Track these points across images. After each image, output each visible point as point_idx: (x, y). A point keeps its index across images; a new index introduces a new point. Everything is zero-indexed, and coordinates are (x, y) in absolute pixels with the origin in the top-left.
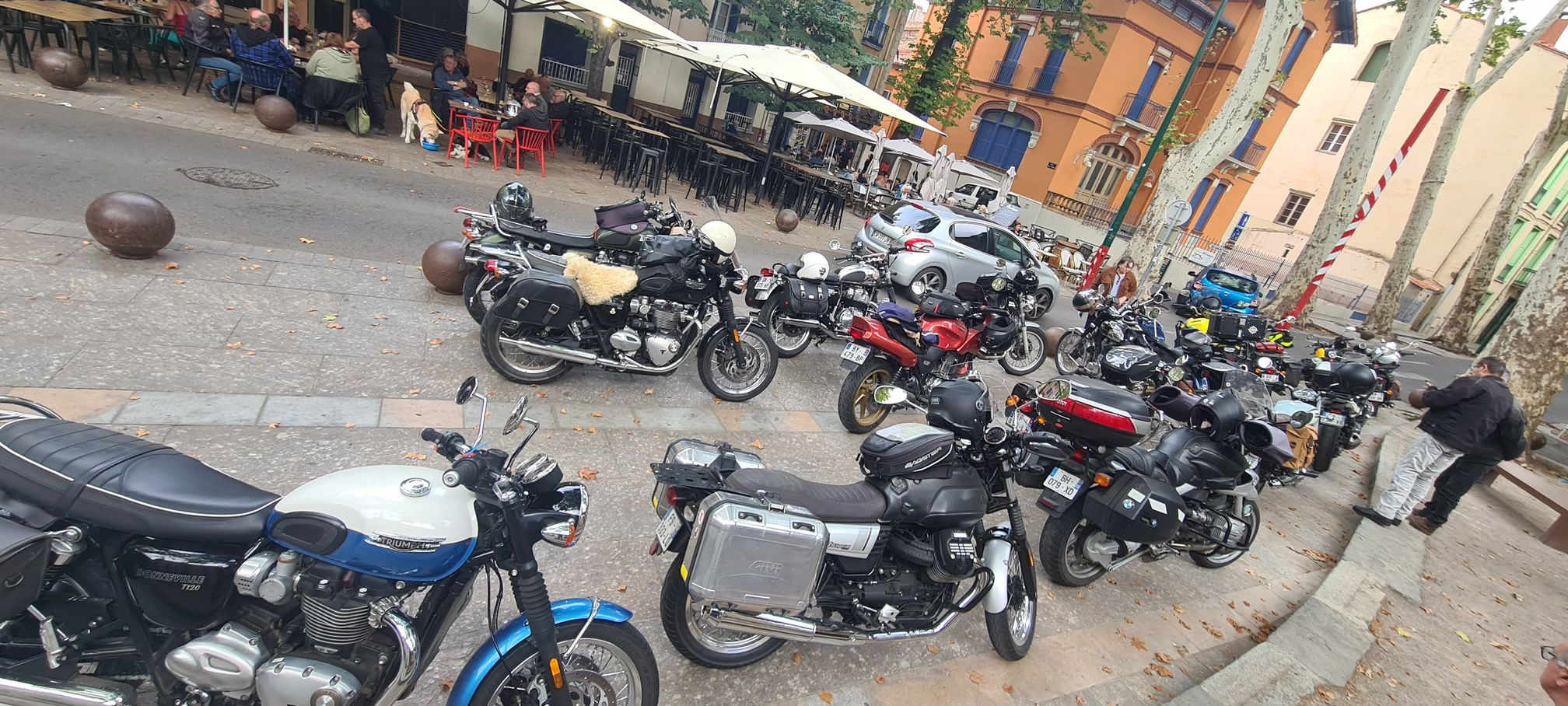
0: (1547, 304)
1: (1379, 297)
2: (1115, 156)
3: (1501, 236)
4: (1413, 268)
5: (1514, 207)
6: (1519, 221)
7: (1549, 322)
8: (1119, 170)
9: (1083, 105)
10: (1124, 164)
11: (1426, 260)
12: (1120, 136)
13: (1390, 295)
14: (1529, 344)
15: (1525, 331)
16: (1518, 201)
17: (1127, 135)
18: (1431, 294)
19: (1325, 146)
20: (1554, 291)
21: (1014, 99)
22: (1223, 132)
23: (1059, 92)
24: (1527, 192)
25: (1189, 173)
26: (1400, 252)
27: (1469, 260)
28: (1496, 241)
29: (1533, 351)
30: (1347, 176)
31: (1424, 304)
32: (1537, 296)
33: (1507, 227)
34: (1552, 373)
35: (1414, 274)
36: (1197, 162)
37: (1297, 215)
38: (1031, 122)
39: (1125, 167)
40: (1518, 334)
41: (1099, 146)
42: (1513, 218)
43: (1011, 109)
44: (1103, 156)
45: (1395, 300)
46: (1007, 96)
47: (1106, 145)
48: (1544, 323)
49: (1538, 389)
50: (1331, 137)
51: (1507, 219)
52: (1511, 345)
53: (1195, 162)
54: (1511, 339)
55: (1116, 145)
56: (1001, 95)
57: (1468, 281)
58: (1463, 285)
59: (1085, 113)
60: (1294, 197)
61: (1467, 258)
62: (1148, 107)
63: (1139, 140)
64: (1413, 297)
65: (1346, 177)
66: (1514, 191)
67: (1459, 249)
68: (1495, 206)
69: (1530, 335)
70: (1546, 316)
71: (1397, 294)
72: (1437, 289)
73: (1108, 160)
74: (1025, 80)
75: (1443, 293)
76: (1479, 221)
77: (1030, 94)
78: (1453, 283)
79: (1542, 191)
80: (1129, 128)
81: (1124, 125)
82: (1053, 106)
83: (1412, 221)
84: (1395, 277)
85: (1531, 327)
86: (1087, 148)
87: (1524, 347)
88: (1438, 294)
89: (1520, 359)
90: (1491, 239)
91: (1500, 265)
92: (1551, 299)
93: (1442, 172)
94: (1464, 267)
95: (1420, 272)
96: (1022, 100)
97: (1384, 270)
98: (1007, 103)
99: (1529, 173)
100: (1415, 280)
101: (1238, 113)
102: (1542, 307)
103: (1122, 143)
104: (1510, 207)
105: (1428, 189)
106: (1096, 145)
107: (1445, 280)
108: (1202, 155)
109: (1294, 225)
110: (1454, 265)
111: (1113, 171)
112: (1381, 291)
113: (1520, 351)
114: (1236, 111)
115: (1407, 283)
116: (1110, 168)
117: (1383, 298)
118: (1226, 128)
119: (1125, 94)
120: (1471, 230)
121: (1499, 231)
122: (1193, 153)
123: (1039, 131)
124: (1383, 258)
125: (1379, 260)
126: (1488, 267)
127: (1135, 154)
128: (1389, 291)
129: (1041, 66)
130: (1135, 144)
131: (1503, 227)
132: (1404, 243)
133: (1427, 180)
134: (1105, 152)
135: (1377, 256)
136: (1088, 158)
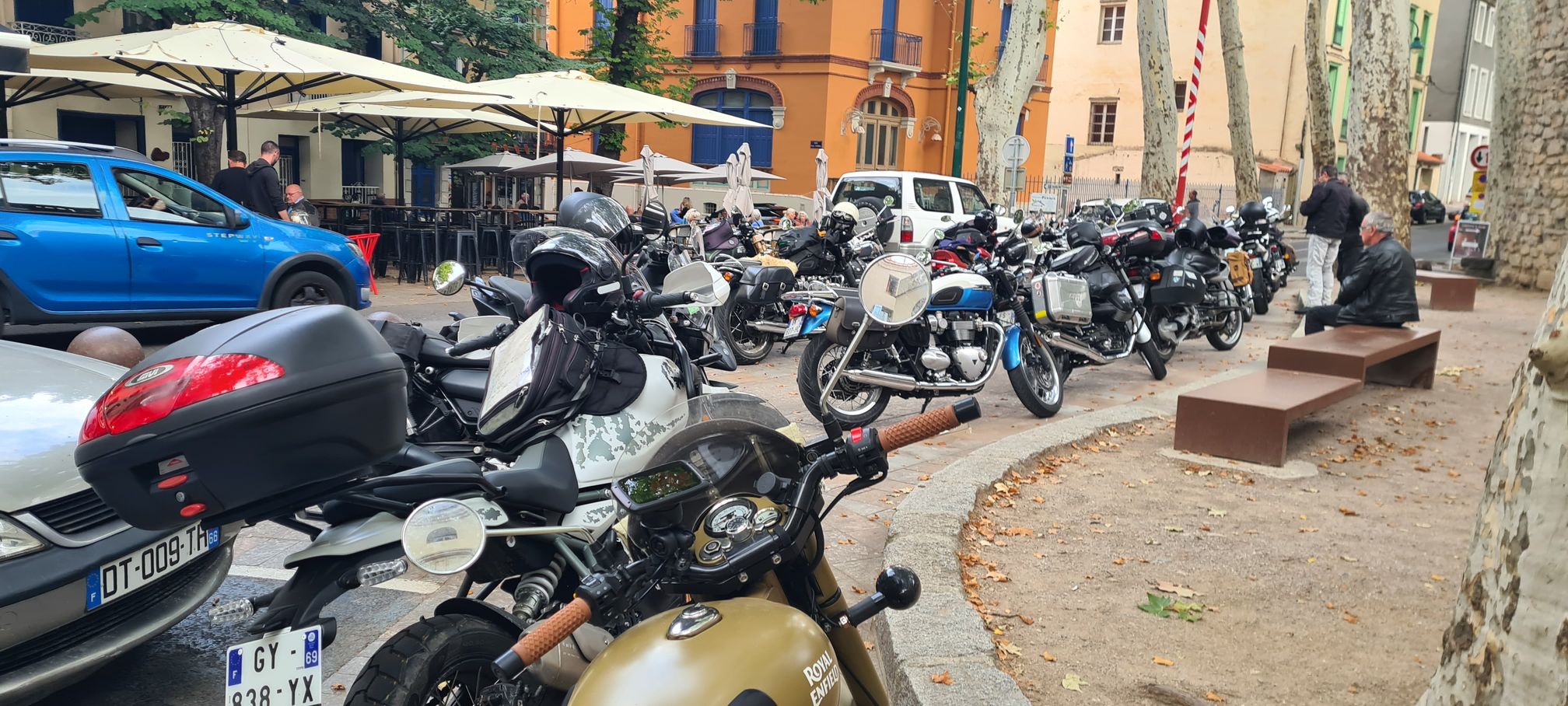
0: (1367, 134)
1: (1238, 194)
2: (884, 112)
3: (1322, 89)
4: (1256, 153)
5: (1320, 54)
6: (1332, 68)
7: (1376, 149)
8: (894, 129)
9: (826, 59)
10: (897, 119)
11: (1264, 141)
12: (881, 86)
13: (1248, 187)
14: (1370, 174)
15: (1363, 163)
16: (1320, 45)
17: (889, 83)
18: (1286, 176)
19: (1106, 36)
20: (1367, 120)
21: (731, 72)
22: (1022, 51)
23: (788, 48)
24: (1324, 33)
25: (1007, 106)
26: (1236, 136)
27: (1305, 125)
28: (1319, 96)
29: (1376, 179)
30: (1152, 64)
31: (1285, 191)
32: (1357, 128)
33: (1323, 77)
34: (1398, 193)
35: (1260, 159)
36: (1010, 90)
37: (1110, 128)
38: (766, 97)
39: (900, 123)
40: (1359, 169)
41: (863, 105)
42: (1325, 68)
43: (731, 85)
44: (871, 116)
45: (1254, 191)
46: (718, 69)
47: (870, 101)
48: (1372, 151)
49: (1395, 212)
50: (1107, 24)
51: (1319, 68)
52: (1358, 179)
53: (1007, 91)
54: (1356, 175)
55: (881, 98)
56: (709, 70)
57: (1314, 149)
58: (1311, 154)
59: (833, 67)
60: (1097, 107)
61: (1302, 124)
62: (900, 41)
63: (905, 84)
64: (1271, 186)
65: (1151, 67)
66: (1312, 35)
67: (1290, 116)
68: (1302, 59)
69: (1368, 165)
70: (1371, 145)
71: (1254, 183)
72: (1290, 169)
73: (878, 119)
74: (735, 40)
75: (1297, 171)
76: (1295, 78)
77: (749, 60)
78: (1302, 157)
79: (1338, 29)
80: (889, 72)
81: (883, 70)
82: (787, 68)
83: (1232, 97)
84: (1243, 164)
85: (1365, 158)
86: (850, 110)
87: (1369, 178)
88: (1292, 174)
89: (1370, 189)
90: (1314, 95)
91: (1336, 122)
92: (1368, 128)
93: (1237, 36)
94: (1303, 135)
95: (1265, 155)
96: (742, 70)
97: (1229, 163)
98: (723, 79)
99: (1317, 14)
100: (1265, 166)
101: (1029, 28)
102: (1364, 137)
103: (887, 94)
104: (1316, 55)
105: (1232, 58)
106: (858, 104)
107: (1293, 156)
108: (1011, 82)
109: (1112, 141)
110: (1293, 137)
111: (889, 131)
112: (1237, 186)
113: (1367, 182)
114: (1026, 26)
115: (1258, 171)
116: (883, 129)
117: (1242, 192)
118: (1023, 47)
119: (868, 32)
120: (1293, 92)
121: (1318, 84)
122: (1001, 83)
123: (781, 104)
124: (1222, 150)
125: (1219, 154)
126: (1324, 127)
127: (906, 103)
128: (1245, 183)
129: (751, 20)
130: (901, 90)
131: (1320, 79)
132: (1236, 124)
133: (1227, 48)
134: (871, 110)
135: (1215, 150)
136: (855, 123)
